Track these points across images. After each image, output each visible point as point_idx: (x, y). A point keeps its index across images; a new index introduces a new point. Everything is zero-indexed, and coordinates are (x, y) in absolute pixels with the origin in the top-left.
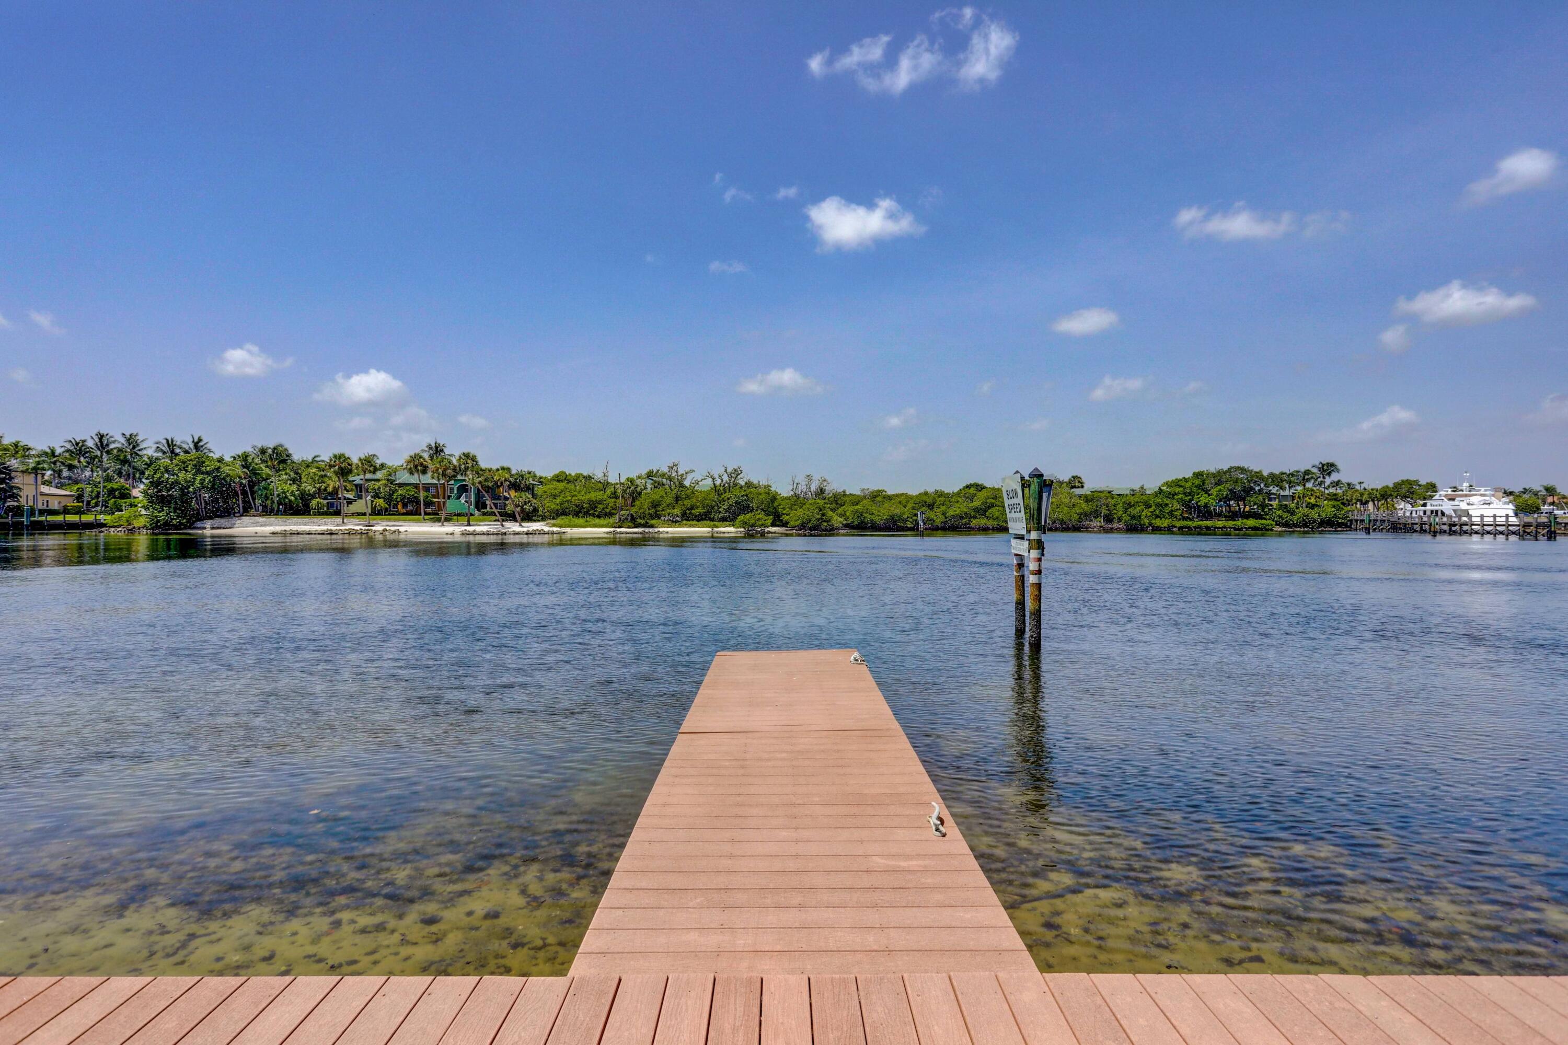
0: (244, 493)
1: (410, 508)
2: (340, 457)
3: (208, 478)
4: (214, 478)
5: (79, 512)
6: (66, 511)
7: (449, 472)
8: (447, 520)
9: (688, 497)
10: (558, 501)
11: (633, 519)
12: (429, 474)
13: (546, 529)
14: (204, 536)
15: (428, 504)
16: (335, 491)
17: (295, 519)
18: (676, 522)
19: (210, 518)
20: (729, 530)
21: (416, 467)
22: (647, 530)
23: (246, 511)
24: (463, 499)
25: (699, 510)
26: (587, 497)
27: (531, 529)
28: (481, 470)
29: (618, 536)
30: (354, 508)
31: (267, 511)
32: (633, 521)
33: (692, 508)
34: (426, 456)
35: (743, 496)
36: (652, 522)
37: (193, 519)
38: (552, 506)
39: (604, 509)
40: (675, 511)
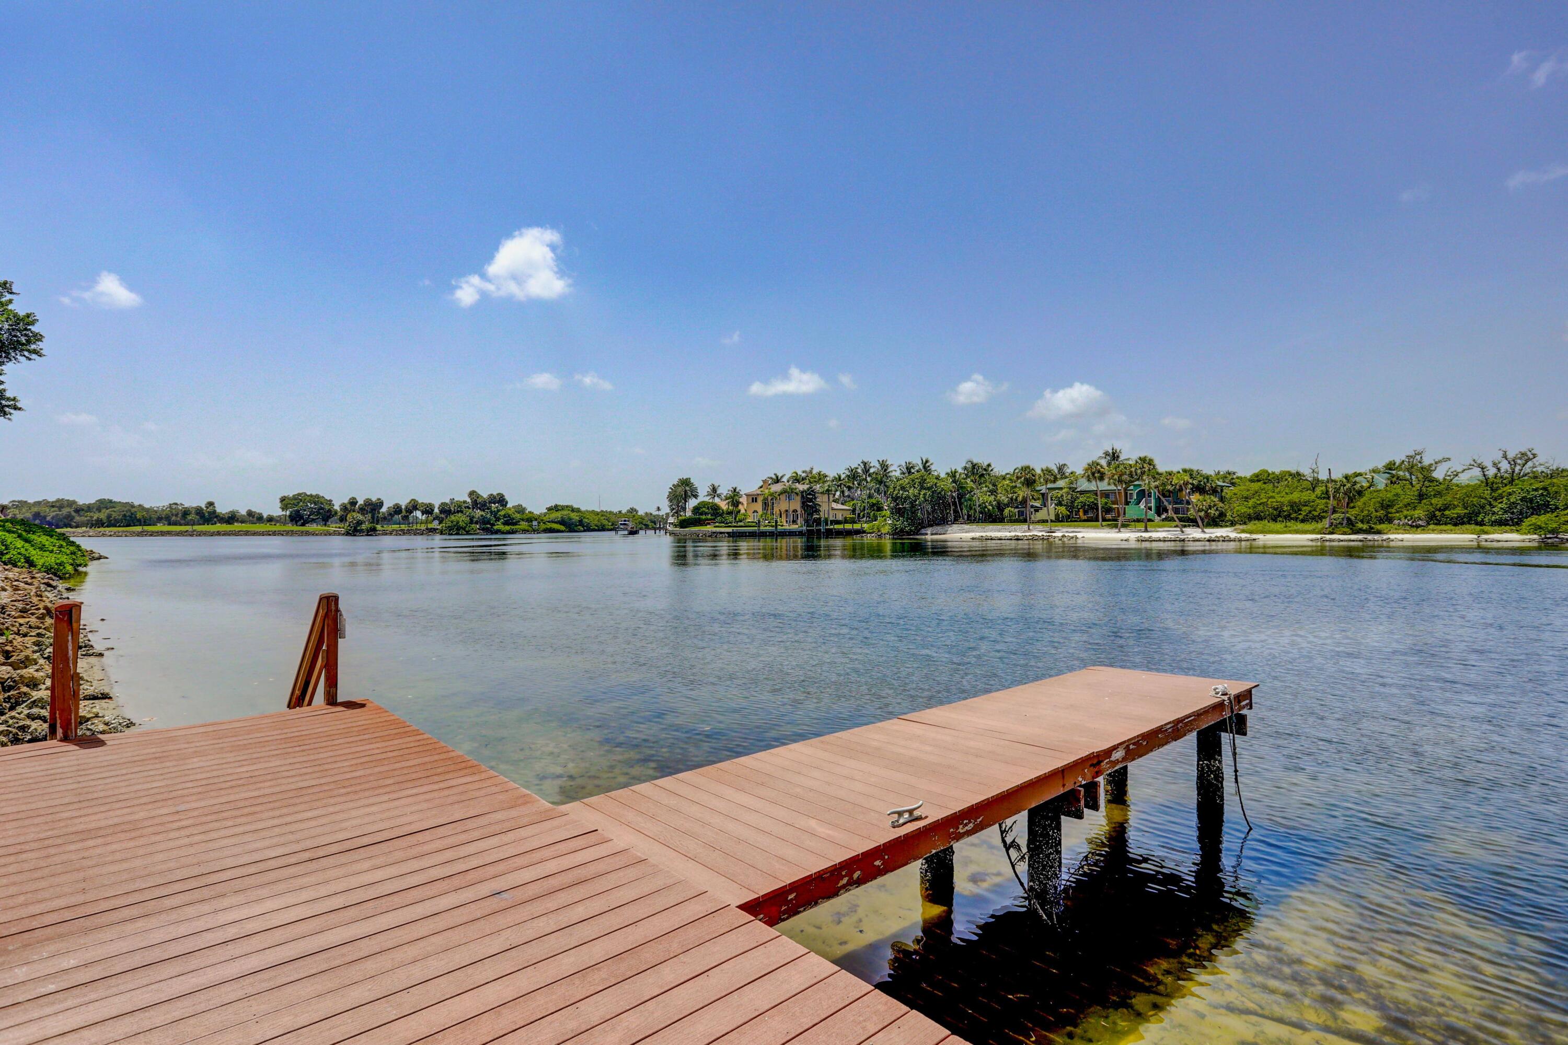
0: (954, 503)
1: (1090, 515)
2: (1026, 469)
3: (929, 493)
4: (933, 492)
5: (853, 522)
6: (846, 521)
7: (1126, 477)
8: (1124, 526)
9: (1439, 494)
10: (1251, 503)
11: (1351, 523)
12: (1106, 481)
13: (1233, 535)
14: (926, 541)
15: (1108, 510)
16: (1024, 501)
17: (991, 526)
18: (1418, 527)
19: (932, 526)
20: (1511, 538)
21: (1093, 474)
22: (1370, 537)
23: (956, 520)
24: (1143, 505)
25: (1460, 511)
26: (1288, 498)
27: (1213, 536)
28: (1158, 473)
29: (1327, 544)
30: (1041, 515)
31: (971, 520)
32: (1351, 526)
33: (1446, 507)
34: (1104, 462)
35: (1536, 490)
36: (1379, 527)
37: (920, 526)
38: (1243, 510)
39: (1310, 512)
40: (1417, 512)
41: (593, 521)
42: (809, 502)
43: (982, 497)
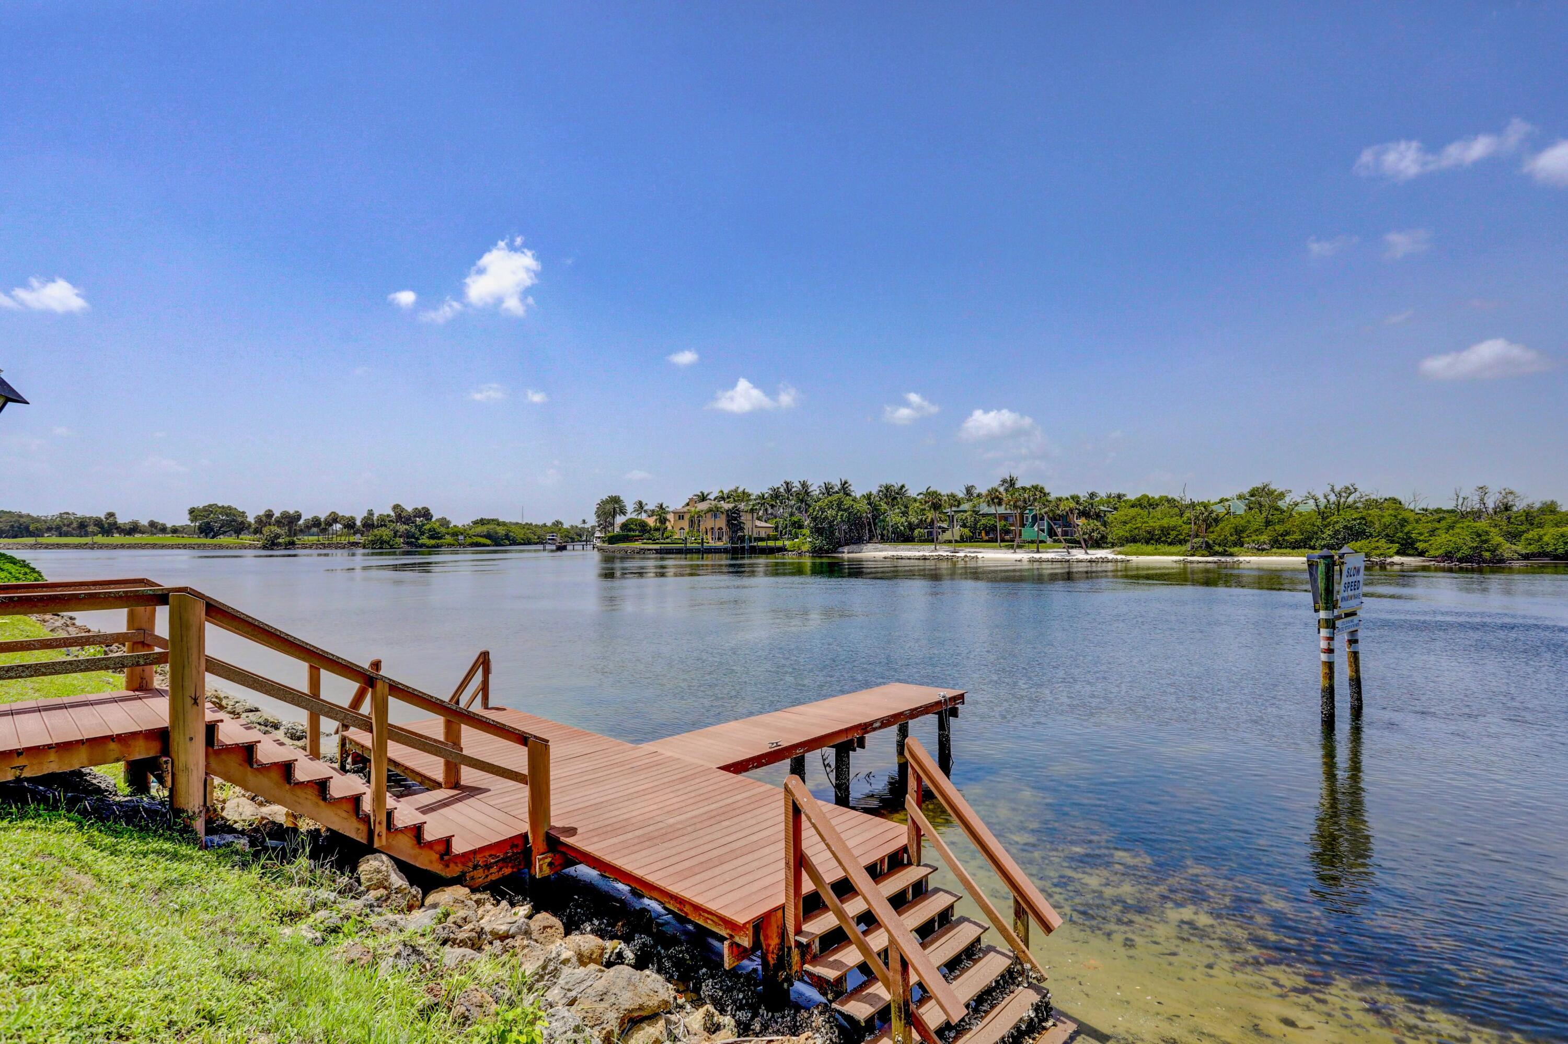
0: (869, 524)
1: (991, 536)
2: (933, 494)
3: (846, 514)
4: (849, 513)
5: (776, 539)
6: (769, 538)
7: (1021, 503)
8: (1019, 547)
9: (1281, 521)
11: (1208, 546)
12: (1003, 506)
13: (1111, 556)
14: (842, 558)
15: (1007, 532)
16: (932, 521)
17: (902, 546)
18: (1263, 550)
19: (847, 544)
21: (993, 500)
22: (1223, 559)
23: (870, 540)
24: (1037, 527)
25: (1297, 536)
26: (1157, 524)
27: (1094, 557)
28: (1048, 500)
30: (947, 536)
31: (884, 539)
32: (1209, 549)
33: (1287, 533)
34: (1002, 489)
35: (1355, 520)
36: (1235, 550)
37: (837, 545)
38: (1121, 533)
39: (1177, 536)
40: (1263, 537)
41: (519, 534)
42: (733, 520)
43: (894, 518)
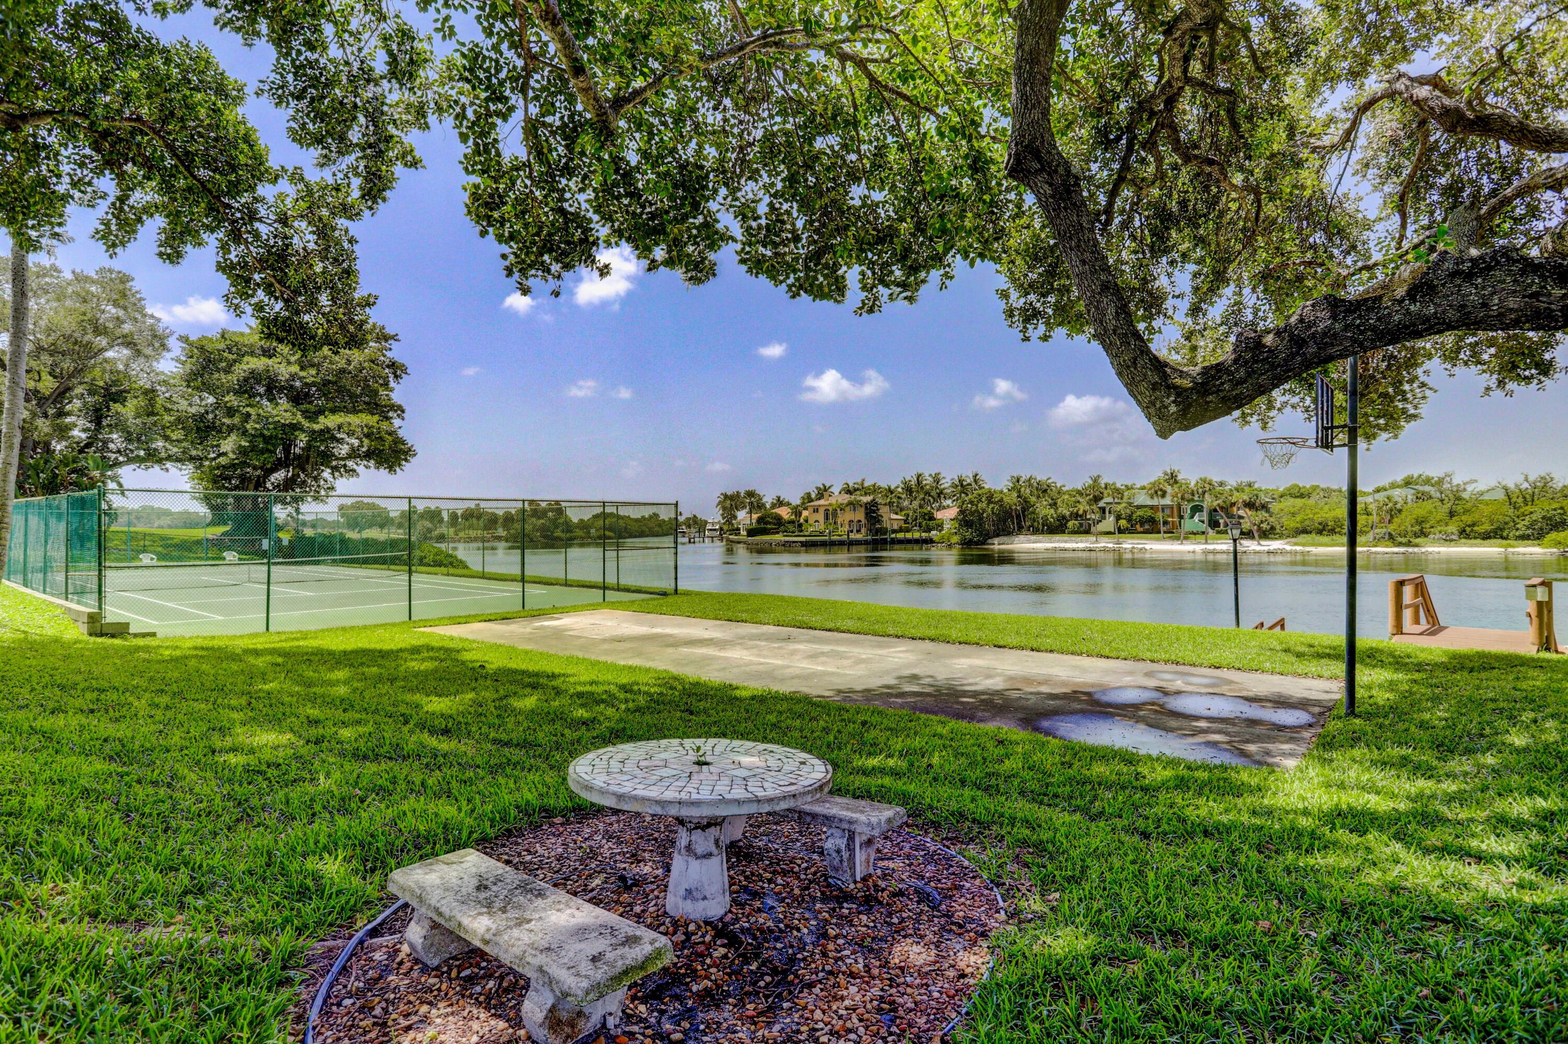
0: (1018, 516)
1: (1146, 527)
3: (996, 507)
4: (999, 506)
6: (901, 530)
7: (1187, 496)
8: (1185, 538)
9: (1466, 511)
10: (1298, 518)
11: (1391, 537)
12: (1168, 497)
13: (1288, 548)
15: (1166, 524)
16: (1085, 512)
17: (1057, 537)
18: (1451, 540)
19: (998, 536)
20: (1533, 551)
21: (1155, 491)
22: (1410, 550)
23: (1020, 531)
24: (1196, 518)
25: (1487, 527)
27: (1271, 548)
28: (1219, 492)
30: (1101, 527)
31: (1036, 531)
32: (1392, 540)
33: (1474, 525)
34: (1163, 481)
35: (1553, 510)
36: (1418, 540)
37: (986, 537)
38: (1291, 524)
40: (1449, 527)
41: (634, 527)
42: (871, 511)
43: (1043, 510)
